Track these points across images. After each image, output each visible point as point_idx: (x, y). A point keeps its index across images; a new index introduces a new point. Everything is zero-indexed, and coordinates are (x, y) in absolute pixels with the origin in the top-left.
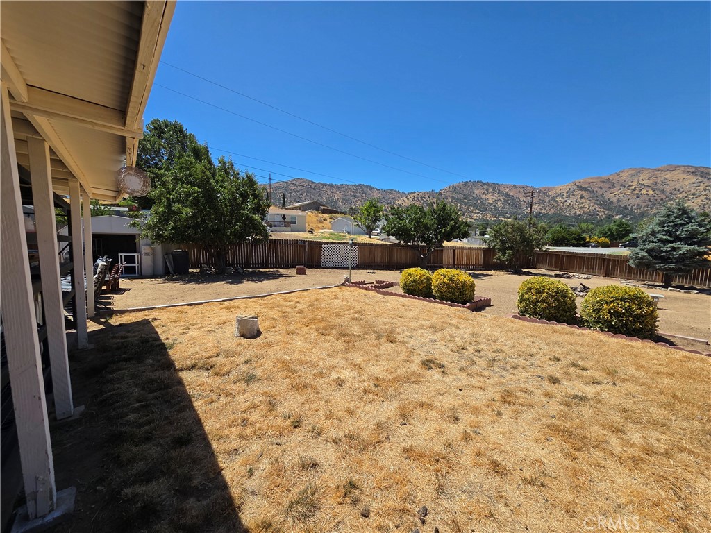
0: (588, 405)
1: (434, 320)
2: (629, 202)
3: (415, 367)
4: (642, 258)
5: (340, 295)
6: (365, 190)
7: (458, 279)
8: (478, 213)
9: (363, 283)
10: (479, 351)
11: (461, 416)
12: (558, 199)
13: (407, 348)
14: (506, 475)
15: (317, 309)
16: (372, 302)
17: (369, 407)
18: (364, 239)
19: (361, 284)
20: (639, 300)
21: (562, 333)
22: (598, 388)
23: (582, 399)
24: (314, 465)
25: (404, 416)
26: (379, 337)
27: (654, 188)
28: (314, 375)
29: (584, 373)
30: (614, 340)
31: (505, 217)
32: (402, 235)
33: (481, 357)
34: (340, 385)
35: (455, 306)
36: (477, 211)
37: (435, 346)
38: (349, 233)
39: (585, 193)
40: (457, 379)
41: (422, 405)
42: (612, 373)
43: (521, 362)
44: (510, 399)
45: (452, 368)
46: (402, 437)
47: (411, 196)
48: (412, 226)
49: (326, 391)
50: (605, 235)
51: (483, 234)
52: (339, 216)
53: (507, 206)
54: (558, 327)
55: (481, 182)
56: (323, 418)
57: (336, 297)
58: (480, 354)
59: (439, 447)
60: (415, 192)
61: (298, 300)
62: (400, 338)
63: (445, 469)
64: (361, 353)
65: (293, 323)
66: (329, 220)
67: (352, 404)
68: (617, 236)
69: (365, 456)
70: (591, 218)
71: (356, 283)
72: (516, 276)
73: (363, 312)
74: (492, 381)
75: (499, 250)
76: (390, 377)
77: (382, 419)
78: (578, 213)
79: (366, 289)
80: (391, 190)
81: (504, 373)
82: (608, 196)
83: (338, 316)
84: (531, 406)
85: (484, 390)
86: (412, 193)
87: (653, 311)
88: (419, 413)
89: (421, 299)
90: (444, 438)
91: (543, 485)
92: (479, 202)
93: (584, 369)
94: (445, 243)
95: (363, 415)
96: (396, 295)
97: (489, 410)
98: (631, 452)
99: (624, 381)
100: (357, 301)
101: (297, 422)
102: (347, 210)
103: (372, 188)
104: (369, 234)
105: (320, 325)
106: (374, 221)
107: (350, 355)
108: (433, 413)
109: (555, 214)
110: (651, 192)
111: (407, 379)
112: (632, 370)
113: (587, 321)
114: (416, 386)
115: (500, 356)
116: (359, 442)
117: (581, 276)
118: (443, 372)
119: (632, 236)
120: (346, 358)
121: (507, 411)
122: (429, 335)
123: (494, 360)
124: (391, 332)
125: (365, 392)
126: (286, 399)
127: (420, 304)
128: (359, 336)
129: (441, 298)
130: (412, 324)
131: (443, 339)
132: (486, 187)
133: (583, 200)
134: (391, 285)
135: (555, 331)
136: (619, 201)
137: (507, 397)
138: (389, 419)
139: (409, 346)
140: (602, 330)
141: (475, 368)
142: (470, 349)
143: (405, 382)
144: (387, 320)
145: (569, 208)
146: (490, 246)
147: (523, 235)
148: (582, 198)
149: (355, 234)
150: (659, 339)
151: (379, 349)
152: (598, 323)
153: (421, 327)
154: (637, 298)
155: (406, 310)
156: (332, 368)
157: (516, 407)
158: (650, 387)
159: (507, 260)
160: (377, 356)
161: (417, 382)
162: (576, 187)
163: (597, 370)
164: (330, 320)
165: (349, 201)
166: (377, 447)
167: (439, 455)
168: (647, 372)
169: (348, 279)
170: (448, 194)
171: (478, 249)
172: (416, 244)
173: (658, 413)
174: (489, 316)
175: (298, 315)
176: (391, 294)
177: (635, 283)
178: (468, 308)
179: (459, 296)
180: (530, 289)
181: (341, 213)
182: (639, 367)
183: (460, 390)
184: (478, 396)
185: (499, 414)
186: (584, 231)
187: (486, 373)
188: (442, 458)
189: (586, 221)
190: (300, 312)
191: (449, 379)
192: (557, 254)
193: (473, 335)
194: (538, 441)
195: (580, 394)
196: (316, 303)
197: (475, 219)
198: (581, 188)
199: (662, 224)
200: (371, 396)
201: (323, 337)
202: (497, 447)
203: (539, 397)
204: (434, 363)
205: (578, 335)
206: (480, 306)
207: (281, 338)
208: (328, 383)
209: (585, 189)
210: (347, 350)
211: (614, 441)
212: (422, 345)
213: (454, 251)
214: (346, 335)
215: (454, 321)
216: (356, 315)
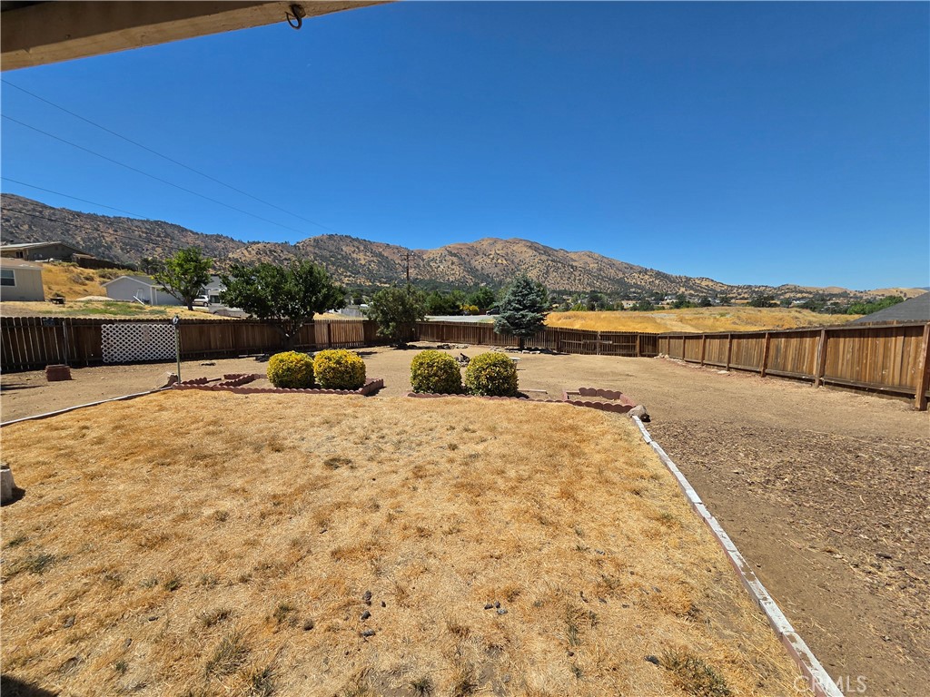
0: (480, 459)
1: (326, 413)
2: (490, 271)
3: (318, 470)
4: (504, 325)
5: (168, 403)
6: (169, 230)
7: (347, 362)
8: (350, 276)
9: (204, 381)
10: (383, 437)
11: (381, 503)
12: (431, 264)
13: (300, 452)
14: (430, 535)
15: (134, 431)
16: (231, 404)
17: (274, 531)
18: (183, 312)
19: (201, 383)
20: (505, 364)
21: (453, 404)
22: (485, 444)
23: (475, 456)
24: (224, 615)
25: (322, 524)
26: (258, 449)
27: (505, 257)
28: (174, 520)
29: (474, 435)
30: (491, 402)
31: (381, 282)
32: (252, 305)
33: (386, 443)
34: (223, 520)
35: (346, 393)
36: (349, 274)
37: (334, 443)
38: (147, 302)
39: (455, 259)
40: (367, 470)
41: (338, 506)
42: (493, 429)
43: (424, 438)
44: (421, 473)
45: (360, 461)
46: (326, 543)
47: (254, 247)
48: (268, 294)
49: (202, 534)
50: (474, 303)
51: (358, 302)
52: (123, 274)
53: (382, 269)
54: (449, 398)
55: (350, 237)
56: (214, 563)
57: (162, 408)
58: (386, 440)
59: (367, 536)
60: (259, 243)
61: (82, 424)
62: (288, 443)
63: (377, 553)
64: (239, 474)
65: (93, 461)
66: (98, 280)
67: (250, 535)
68: (484, 305)
69: (288, 579)
70: (462, 285)
71: (191, 382)
72: (402, 351)
73: (221, 422)
74: (401, 463)
75: (381, 322)
76: (292, 490)
77: (296, 535)
78: (451, 279)
79: (212, 389)
80: (218, 236)
81: (411, 452)
82: (474, 263)
83: (177, 434)
84: (439, 474)
85: (396, 473)
86: (254, 243)
87: (514, 372)
88: (337, 514)
89: (302, 392)
90: (369, 528)
91: (458, 531)
92: (350, 262)
93: (474, 432)
94: (317, 317)
95: (269, 541)
96: (263, 391)
97: (406, 488)
98: (510, 484)
99: (501, 434)
100: (203, 408)
101: (173, 583)
102: (138, 263)
103: (183, 230)
104: (189, 304)
105: (150, 454)
106: (197, 284)
107: (222, 481)
108: (354, 509)
109: (431, 280)
110: (505, 262)
111: (313, 486)
112: (505, 424)
113: (471, 388)
114: (325, 490)
115: (404, 437)
116: (276, 567)
117: (460, 345)
118: (352, 467)
119: (495, 304)
120: (216, 487)
121: (421, 484)
122: (324, 432)
123: (400, 442)
124: (273, 438)
125: (263, 516)
126: (136, 565)
127: (301, 398)
128: (227, 454)
129: (328, 387)
130: (298, 424)
131: (342, 433)
132: (356, 244)
133: (454, 267)
134: (251, 378)
135: (447, 403)
136: (482, 269)
137: (419, 473)
138: (304, 532)
139: (303, 450)
140: (482, 395)
141: (383, 455)
142: (374, 437)
143: (312, 490)
144: (262, 426)
145: (443, 274)
146: (370, 318)
147: (403, 304)
148: (453, 264)
149: (160, 304)
150: (520, 395)
151: (263, 463)
152: (479, 389)
153: (312, 425)
154: (504, 362)
155: (285, 408)
156: (201, 503)
157: (428, 479)
158: (517, 434)
159: (390, 334)
160: (264, 472)
161: (326, 486)
162: (446, 253)
163: (483, 430)
164: (166, 442)
165: (139, 249)
166: (300, 564)
167: (369, 543)
168: (515, 423)
169: (174, 379)
170: (309, 249)
171: (358, 322)
172: (276, 318)
173: (523, 451)
174: (385, 399)
175: (96, 447)
176: (257, 391)
177: (501, 349)
178: (361, 393)
179: (349, 381)
180: (422, 364)
181: (123, 267)
182: (510, 420)
183: (374, 480)
184: (392, 480)
185: (415, 489)
186: (457, 299)
187: (395, 456)
188: (374, 545)
189: (458, 288)
190: (100, 441)
191: (359, 472)
192: (437, 324)
193: (373, 421)
194: (449, 500)
195: (473, 453)
196: (125, 422)
197: (347, 284)
198: (451, 254)
199: (514, 294)
200: (274, 518)
201: (166, 469)
202: (419, 517)
203: (444, 465)
204: (339, 460)
205: (466, 403)
206: (374, 389)
207: (81, 487)
208: (202, 523)
209: (455, 255)
210: (215, 475)
211: (500, 481)
212: (319, 446)
213: (329, 326)
214: (205, 457)
215: (350, 411)
216: (211, 428)
